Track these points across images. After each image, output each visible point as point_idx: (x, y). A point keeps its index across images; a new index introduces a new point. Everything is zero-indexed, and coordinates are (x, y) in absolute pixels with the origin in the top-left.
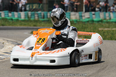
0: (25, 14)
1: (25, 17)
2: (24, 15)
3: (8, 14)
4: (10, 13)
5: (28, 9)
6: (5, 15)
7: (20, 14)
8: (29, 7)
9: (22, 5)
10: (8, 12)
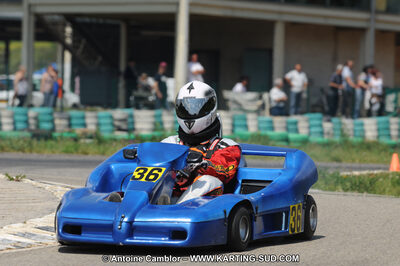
0: (378, 124)
1: (378, 137)
2: (374, 127)
3: (321, 126)
4: (329, 121)
5: (390, 107)
6: (309, 127)
7: (362, 125)
8: (396, 101)
9: (373, 95)
10: (321, 119)
